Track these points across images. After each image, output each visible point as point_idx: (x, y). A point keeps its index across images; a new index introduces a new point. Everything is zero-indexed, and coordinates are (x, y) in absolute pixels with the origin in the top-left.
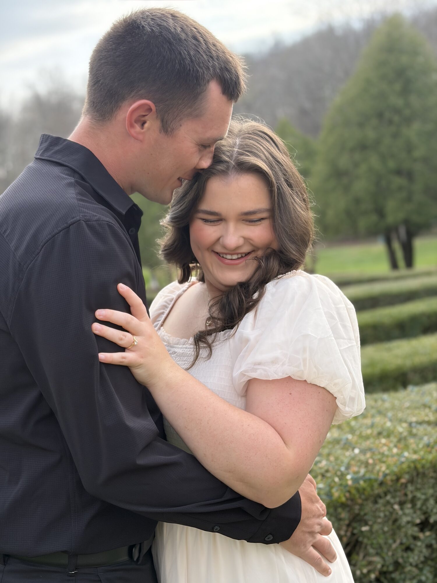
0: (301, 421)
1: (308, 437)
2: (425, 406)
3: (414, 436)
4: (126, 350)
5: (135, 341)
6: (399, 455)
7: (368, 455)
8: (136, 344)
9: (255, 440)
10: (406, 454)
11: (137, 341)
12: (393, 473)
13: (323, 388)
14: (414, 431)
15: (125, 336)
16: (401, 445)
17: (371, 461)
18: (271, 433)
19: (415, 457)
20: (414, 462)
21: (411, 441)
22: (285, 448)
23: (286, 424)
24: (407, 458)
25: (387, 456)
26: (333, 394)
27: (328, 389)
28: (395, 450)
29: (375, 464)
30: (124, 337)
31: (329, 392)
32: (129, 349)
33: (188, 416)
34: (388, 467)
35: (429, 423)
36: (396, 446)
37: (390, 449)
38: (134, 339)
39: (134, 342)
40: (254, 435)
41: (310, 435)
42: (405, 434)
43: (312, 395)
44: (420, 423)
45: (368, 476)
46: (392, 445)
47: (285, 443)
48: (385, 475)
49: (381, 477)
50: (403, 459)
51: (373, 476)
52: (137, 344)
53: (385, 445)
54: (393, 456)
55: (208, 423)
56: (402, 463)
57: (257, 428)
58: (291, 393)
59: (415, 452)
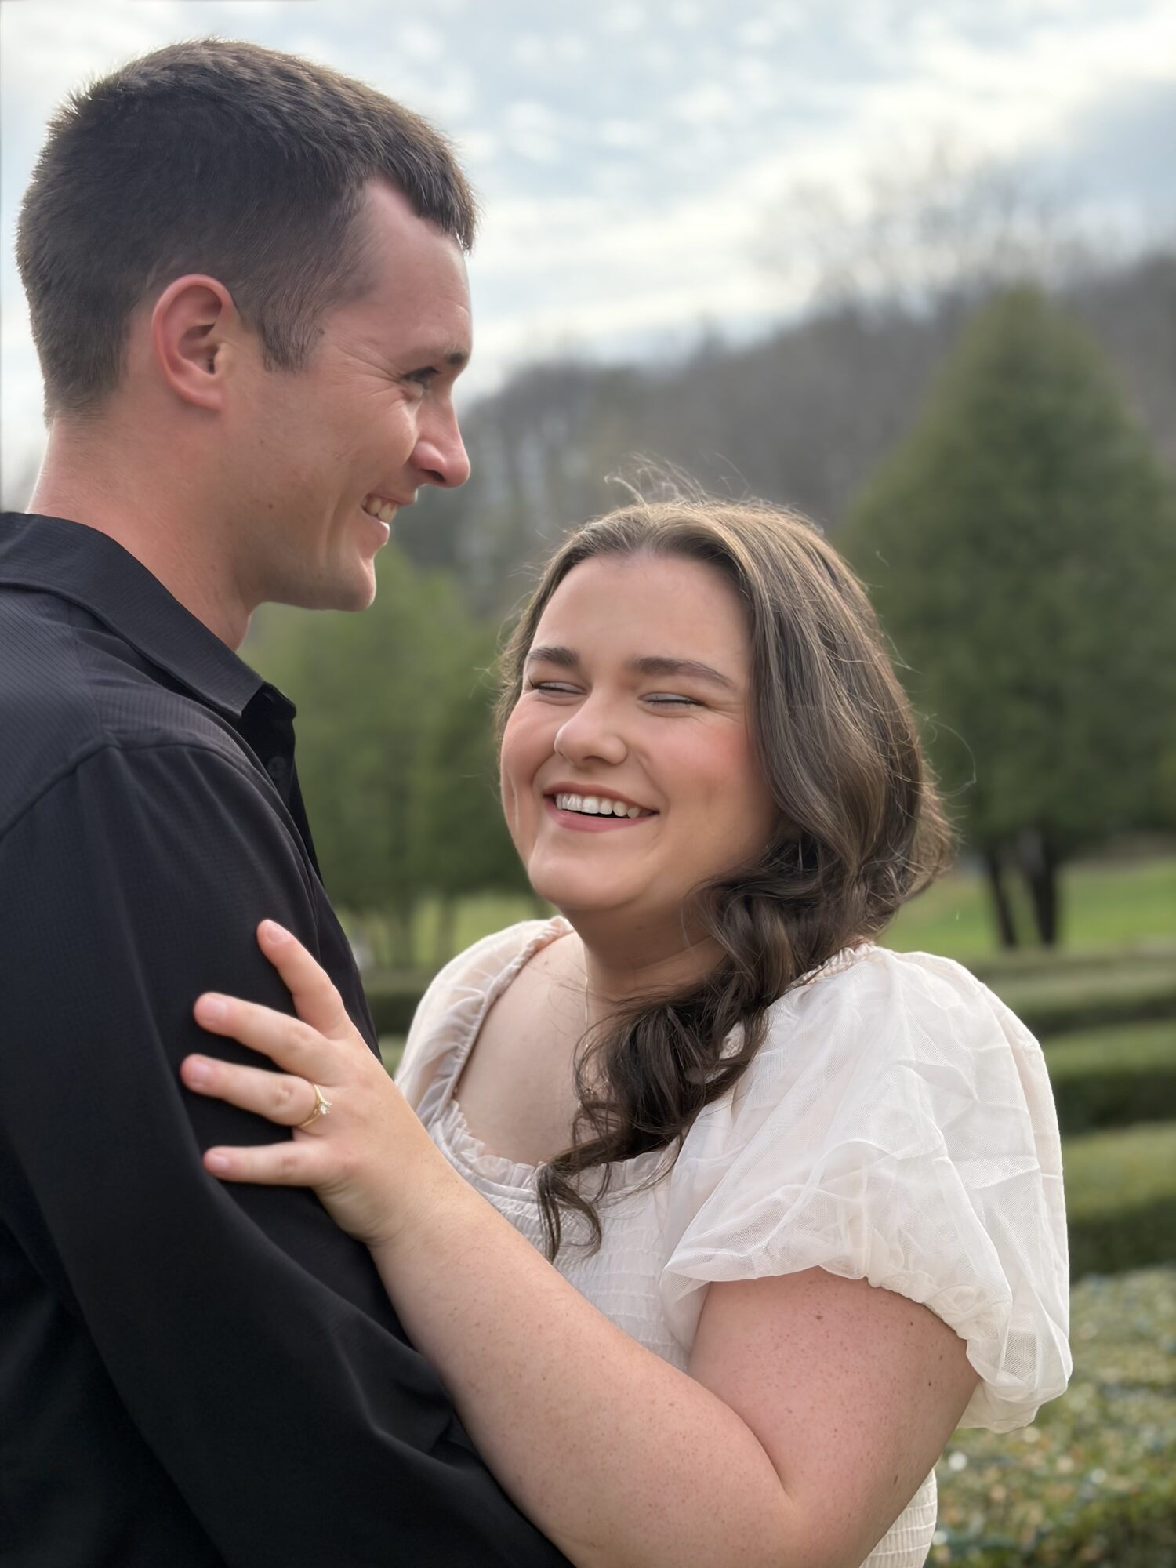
0: (843, 1404)
1: (862, 1460)
2: (1140, 1338)
3: (1116, 1423)
4: (296, 1134)
5: (321, 1103)
6: (1079, 1477)
7: (992, 1474)
8: (324, 1112)
9: (688, 1455)
10: (1098, 1476)
11: (326, 1103)
12: (1061, 1531)
13: (923, 1306)
14: (1116, 1408)
15: (290, 1090)
16: (1082, 1448)
17: (998, 1494)
18: (739, 1439)
19: (1122, 1485)
20: (1122, 1499)
21: (1110, 1437)
22: (781, 1492)
23: (790, 1412)
24: (1102, 1491)
25: (1043, 1480)
26: (954, 1328)
27: (938, 1311)
28: (1065, 1465)
29: (1009, 1504)
30: (286, 1094)
31: (941, 1321)
32: (301, 1130)
33: (483, 1349)
34: (1049, 1512)
35: (1154, 1387)
36: (1068, 1450)
37: (1051, 1461)
38: (317, 1097)
39: (317, 1107)
40: (684, 1437)
41: (869, 1453)
42: (1091, 1418)
43: (887, 1327)
44: (1131, 1386)
45: (994, 1537)
46: (1055, 1447)
47: (780, 1477)
48: (1041, 1536)
49: (1028, 1540)
50: (1087, 1492)
51: (1006, 1538)
52: (327, 1114)
53: (1036, 1446)
54: (1061, 1479)
55: (544, 1379)
56: (1088, 1503)
57: (698, 1417)
58: (821, 1315)
59: (1122, 1471)
